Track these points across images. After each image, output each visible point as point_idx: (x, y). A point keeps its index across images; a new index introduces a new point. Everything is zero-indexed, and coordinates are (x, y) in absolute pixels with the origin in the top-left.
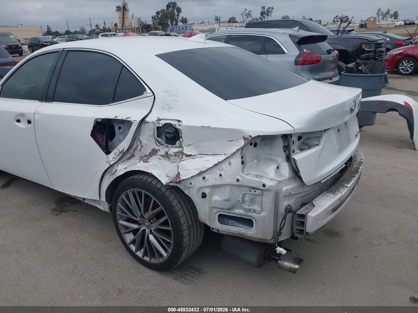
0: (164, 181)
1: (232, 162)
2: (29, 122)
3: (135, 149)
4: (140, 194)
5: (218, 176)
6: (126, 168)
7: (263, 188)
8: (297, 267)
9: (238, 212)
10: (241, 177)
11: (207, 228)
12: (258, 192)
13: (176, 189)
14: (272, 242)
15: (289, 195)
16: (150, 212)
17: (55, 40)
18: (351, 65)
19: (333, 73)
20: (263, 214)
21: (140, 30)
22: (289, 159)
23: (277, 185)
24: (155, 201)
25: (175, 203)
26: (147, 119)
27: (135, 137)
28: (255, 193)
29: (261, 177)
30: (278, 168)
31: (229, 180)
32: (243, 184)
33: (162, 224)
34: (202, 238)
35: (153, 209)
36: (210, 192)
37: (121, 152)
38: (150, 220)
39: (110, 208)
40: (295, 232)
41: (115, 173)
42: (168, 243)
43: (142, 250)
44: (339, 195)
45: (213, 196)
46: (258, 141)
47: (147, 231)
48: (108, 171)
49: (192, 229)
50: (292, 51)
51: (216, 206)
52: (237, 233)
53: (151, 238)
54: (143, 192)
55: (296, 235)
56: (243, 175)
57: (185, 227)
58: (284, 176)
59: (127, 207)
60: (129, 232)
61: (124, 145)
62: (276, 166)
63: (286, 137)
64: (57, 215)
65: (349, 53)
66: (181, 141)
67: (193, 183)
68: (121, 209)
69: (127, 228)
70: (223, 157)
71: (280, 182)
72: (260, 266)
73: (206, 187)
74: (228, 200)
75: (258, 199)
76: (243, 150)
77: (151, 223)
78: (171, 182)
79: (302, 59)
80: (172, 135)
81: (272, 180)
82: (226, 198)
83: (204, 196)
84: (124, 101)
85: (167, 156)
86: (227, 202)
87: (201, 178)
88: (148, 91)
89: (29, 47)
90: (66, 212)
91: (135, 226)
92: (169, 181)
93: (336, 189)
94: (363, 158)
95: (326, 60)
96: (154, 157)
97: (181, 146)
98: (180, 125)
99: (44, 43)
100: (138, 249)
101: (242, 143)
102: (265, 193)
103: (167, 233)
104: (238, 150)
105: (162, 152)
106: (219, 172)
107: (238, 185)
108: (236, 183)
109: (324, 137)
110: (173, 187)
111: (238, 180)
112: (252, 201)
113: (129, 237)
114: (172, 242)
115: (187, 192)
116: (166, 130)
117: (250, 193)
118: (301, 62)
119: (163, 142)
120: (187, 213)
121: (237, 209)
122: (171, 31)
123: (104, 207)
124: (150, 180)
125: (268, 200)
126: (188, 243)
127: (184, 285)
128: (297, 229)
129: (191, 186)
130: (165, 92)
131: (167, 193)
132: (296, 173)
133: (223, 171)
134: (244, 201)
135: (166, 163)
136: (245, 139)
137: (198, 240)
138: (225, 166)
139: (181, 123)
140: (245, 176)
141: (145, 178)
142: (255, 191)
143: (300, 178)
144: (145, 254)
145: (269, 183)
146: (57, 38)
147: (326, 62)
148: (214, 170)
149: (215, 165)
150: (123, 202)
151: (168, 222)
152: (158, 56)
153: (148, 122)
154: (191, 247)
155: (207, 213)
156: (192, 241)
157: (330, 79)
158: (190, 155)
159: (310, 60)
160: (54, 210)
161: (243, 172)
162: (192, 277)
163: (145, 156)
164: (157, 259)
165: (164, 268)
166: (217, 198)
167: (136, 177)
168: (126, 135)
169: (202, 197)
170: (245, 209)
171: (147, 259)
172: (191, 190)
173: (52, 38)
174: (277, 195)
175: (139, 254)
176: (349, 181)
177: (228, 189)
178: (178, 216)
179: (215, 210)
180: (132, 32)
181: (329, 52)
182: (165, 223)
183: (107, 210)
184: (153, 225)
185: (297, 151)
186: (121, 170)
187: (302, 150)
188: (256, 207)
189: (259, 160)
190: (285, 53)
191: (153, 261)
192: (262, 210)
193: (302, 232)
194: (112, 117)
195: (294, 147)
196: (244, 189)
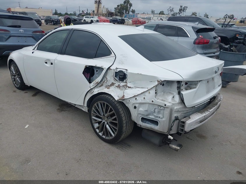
0: (117, 98)
1: (151, 92)
2: (52, 64)
3: (104, 82)
4: (104, 104)
5: (143, 99)
6: (98, 91)
7: (165, 106)
8: (179, 148)
9: (151, 117)
10: (154, 100)
11: (135, 124)
12: (162, 108)
13: (122, 103)
14: (167, 134)
15: (178, 111)
16: (108, 113)
17: (59, 18)
18: (227, 46)
19: (216, 50)
20: (164, 119)
21: (107, 16)
22: (179, 93)
23: (172, 106)
24: (111, 108)
25: (120, 110)
26: (111, 68)
27: (105, 76)
28: (160, 108)
29: (164, 101)
30: (173, 97)
31: (148, 101)
32: (155, 104)
33: (113, 120)
34: (132, 129)
35: (110, 112)
36: (138, 106)
37: (97, 83)
38: (107, 118)
39: (88, 110)
40: (179, 130)
41: (93, 92)
42: (115, 130)
43: (102, 132)
44: (204, 115)
45: (139, 108)
46: (165, 83)
47: (106, 123)
48: (89, 92)
49: (127, 124)
50: (193, 36)
51: (141, 113)
52: (150, 127)
53: (107, 126)
54: (106, 103)
55: (179, 132)
56: (156, 99)
57: (124, 122)
58: (176, 102)
59: (97, 110)
60: (96, 123)
61: (99, 79)
62: (173, 96)
63: (179, 82)
64: (60, 112)
65: (228, 39)
66: (127, 80)
67: (130, 101)
68: (94, 111)
69: (96, 120)
70: (147, 90)
71: (173, 104)
72: (160, 146)
73: (137, 103)
74: (147, 111)
75: (162, 112)
76: (157, 87)
77: (108, 119)
78: (120, 99)
79: (198, 41)
80: (122, 77)
81: (170, 103)
82: (146, 110)
83: (135, 107)
84: (100, 58)
85: (119, 87)
86: (146, 112)
87: (134, 99)
88: (113, 54)
89: (45, 21)
90: (64, 111)
91: (100, 120)
92: (119, 99)
93: (203, 112)
94: (222, 98)
95: (213, 42)
96: (113, 86)
97: (126, 82)
98: (127, 72)
99: (54, 20)
100: (100, 131)
101: (157, 83)
102: (166, 109)
103: (115, 124)
104: (154, 87)
105: (117, 84)
106: (144, 97)
107: (152, 104)
108: (151, 102)
109: (199, 84)
110: (120, 102)
111: (153, 101)
112: (159, 112)
113: (96, 125)
114: (117, 129)
115: (127, 105)
116: (120, 74)
117: (158, 108)
118: (197, 42)
119: (117, 80)
120: (126, 116)
121: (151, 116)
122: (125, 17)
123: (85, 109)
124: (109, 97)
125: (167, 112)
126: (125, 130)
127: (121, 151)
128: (180, 129)
129: (129, 102)
130: (121, 55)
131: (117, 105)
132: (182, 101)
133: (145, 96)
134: (154, 112)
135: (118, 90)
136: (158, 81)
137: (130, 130)
138: (147, 94)
139: (127, 71)
140: (156, 100)
141: (107, 96)
142: (161, 108)
143: (184, 103)
144: (104, 134)
145: (168, 104)
146: (60, 17)
147: (212, 43)
148: (141, 95)
149: (142, 93)
150: (95, 107)
151: (116, 119)
152: (119, 37)
153: (111, 69)
154: (126, 133)
155: (136, 116)
156: (127, 130)
157: (214, 53)
158: (130, 87)
159: (202, 42)
160: (58, 109)
161: (155, 97)
162: (126, 148)
163: (108, 86)
164: (109, 137)
165: (112, 142)
166: (142, 109)
167: (103, 95)
168: (100, 75)
169: (134, 108)
170: (155, 116)
171: (104, 137)
172: (129, 104)
173: (58, 17)
174: (171, 111)
175: (100, 134)
176: (211, 108)
177: (147, 105)
178: (121, 116)
179: (140, 115)
180: (102, 16)
181: (215, 38)
182: (115, 119)
183: (87, 111)
184: (108, 120)
185: (184, 90)
186: (96, 91)
187: (186, 89)
188: (161, 116)
189: (164, 92)
190: (188, 37)
191: (107, 138)
192: (163, 117)
193: (182, 130)
194: (94, 65)
195: (182, 88)
196: (155, 106)
